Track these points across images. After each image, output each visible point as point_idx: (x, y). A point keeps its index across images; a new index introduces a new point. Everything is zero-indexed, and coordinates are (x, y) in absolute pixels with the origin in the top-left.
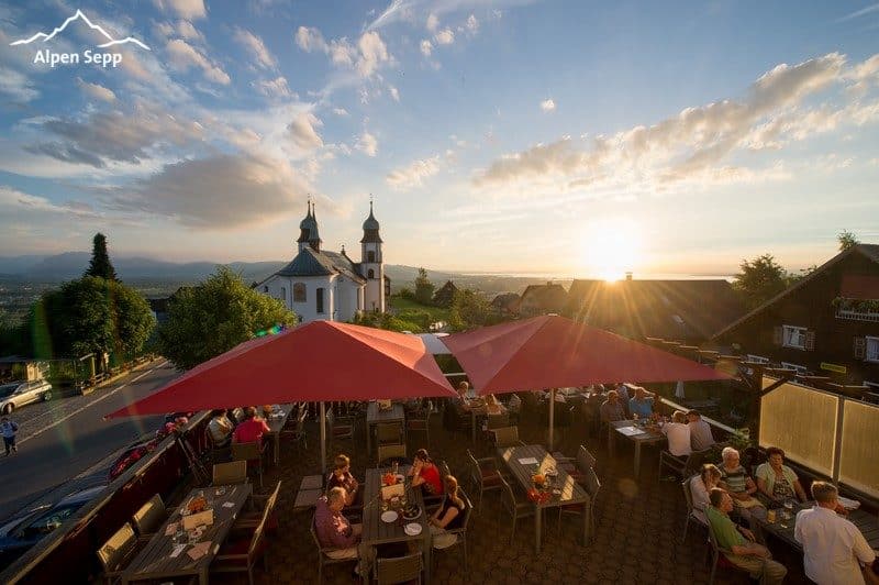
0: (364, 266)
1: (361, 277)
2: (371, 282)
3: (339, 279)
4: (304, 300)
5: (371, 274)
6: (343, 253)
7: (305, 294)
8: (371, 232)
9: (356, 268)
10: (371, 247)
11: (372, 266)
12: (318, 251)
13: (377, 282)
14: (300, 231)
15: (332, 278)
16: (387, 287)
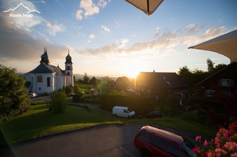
0: (66, 71)
1: (65, 74)
2: (69, 76)
3: (57, 75)
4: (42, 81)
5: (69, 74)
6: (58, 67)
7: (42, 80)
8: (69, 60)
9: (63, 71)
10: (69, 65)
11: (68, 71)
12: (48, 65)
13: (71, 76)
14: (41, 59)
15: (54, 74)
16: (74, 79)
